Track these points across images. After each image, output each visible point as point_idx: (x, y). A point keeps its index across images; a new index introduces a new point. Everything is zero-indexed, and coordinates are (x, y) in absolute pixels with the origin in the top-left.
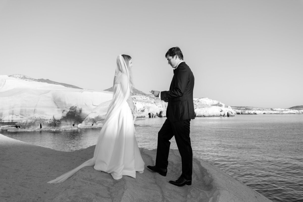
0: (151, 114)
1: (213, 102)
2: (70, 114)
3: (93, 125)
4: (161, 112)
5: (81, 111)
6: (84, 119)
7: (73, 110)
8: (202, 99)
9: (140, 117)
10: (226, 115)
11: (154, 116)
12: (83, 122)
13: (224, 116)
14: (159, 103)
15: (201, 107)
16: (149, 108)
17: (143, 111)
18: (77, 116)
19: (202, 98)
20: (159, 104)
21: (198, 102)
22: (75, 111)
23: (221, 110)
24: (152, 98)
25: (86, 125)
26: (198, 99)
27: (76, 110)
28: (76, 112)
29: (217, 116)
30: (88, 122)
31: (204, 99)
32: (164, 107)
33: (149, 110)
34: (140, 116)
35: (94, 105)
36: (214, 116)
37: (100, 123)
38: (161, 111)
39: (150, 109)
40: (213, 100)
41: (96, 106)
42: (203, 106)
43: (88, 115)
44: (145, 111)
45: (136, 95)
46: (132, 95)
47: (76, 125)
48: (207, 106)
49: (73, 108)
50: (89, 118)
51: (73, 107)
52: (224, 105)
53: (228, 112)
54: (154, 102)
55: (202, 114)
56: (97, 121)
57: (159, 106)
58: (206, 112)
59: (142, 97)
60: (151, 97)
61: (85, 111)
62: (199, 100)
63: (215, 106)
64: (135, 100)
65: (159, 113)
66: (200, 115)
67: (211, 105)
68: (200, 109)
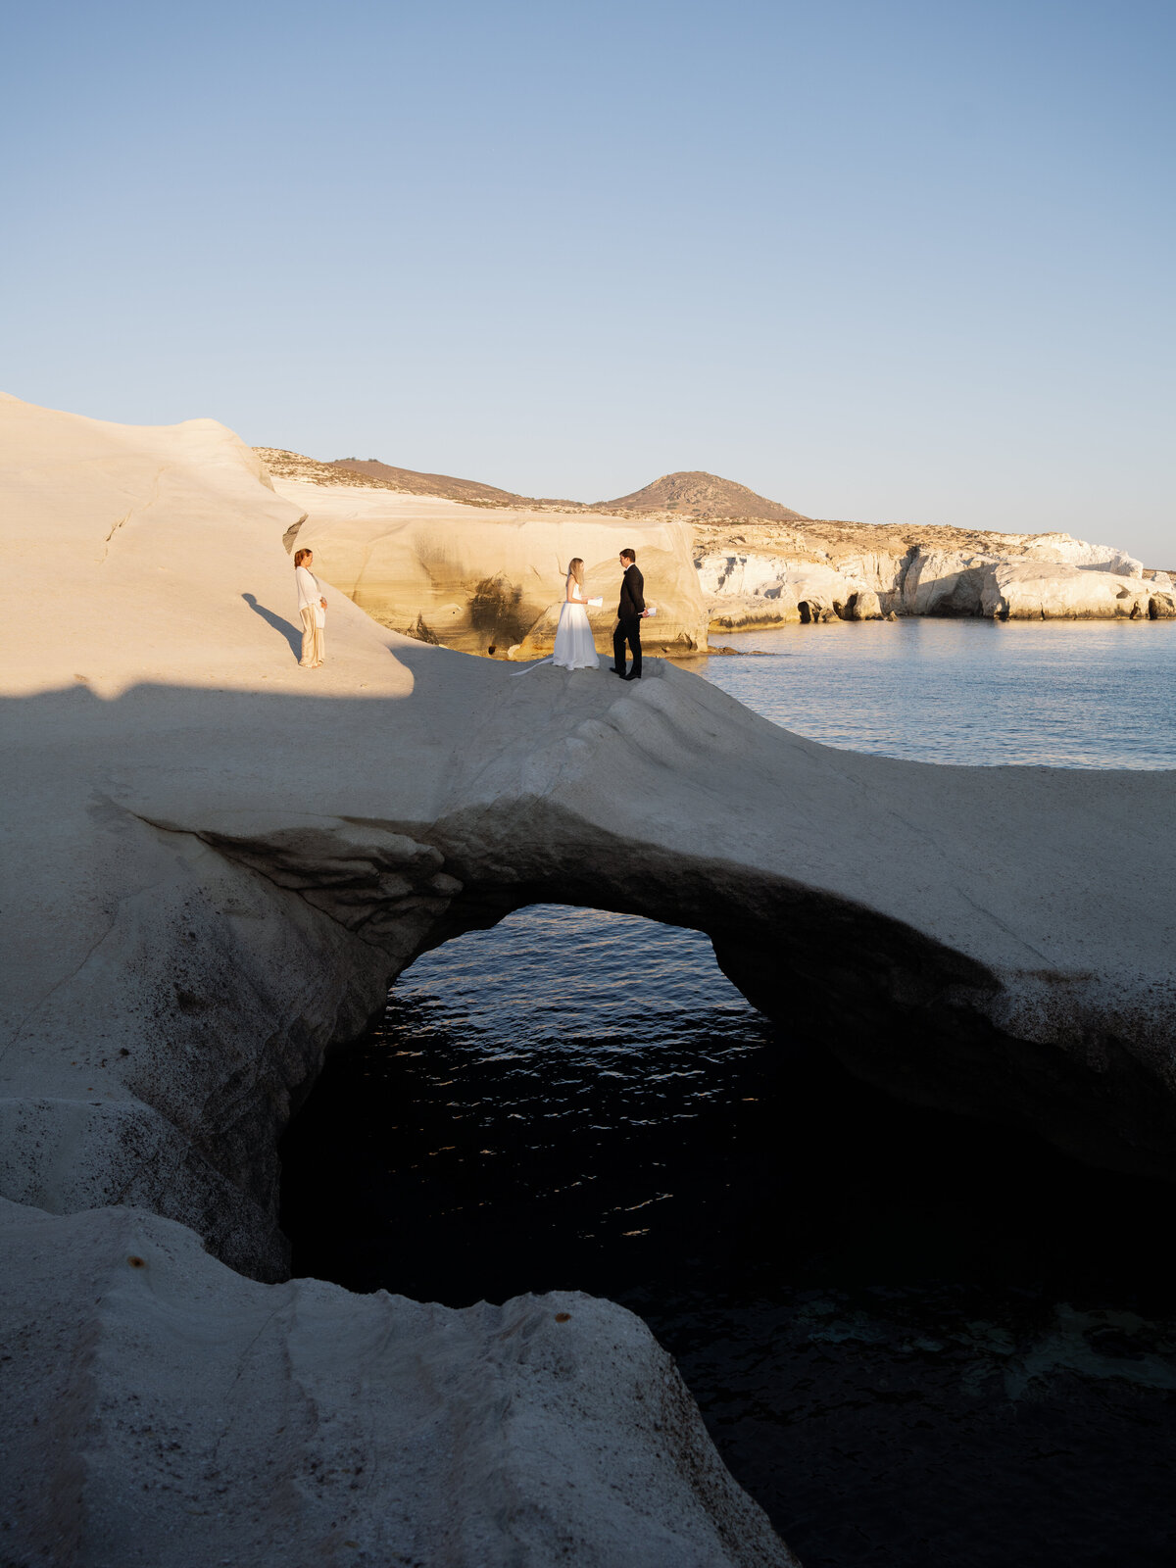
0: (811, 606)
1: (1093, 554)
2: (480, 608)
4: (854, 599)
5: (517, 596)
6: (531, 626)
7: (489, 592)
8: (1045, 538)
9: (758, 621)
10: (1144, 609)
11: (824, 617)
12: (528, 639)
13: (1134, 614)
14: (850, 559)
15: (1030, 575)
16: (802, 580)
17: (774, 594)
18: (502, 617)
19: (1044, 534)
20: (848, 564)
21: (1022, 554)
22: (497, 598)
23: (1120, 591)
24: (821, 534)
25: (540, 651)
26: (1026, 538)
27: (499, 596)
28: (499, 602)
29: (1102, 616)
30: (546, 638)
31: (1050, 538)
32: (869, 576)
33: (800, 589)
34: (759, 616)
36: (1087, 616)
38: (854, 593)
39: (806, 587)
40: (1094, 546)
43: (543, 613)
44: (782, 593)
45: (746, 523)
46: (732, 524)
47: (499, 651)
48: (1061, 570)
49: (489, 585)
51: (488, 581)
52: (1139, 566)
53: (1154, 597)
54: (827, 555)
55: (1034, 604)
57: (849, 574)
58: (1054, 597)
59: (774, 532)
60: (812, 532)
61: (533, 598)
62: (1029, 545)
63: (1095, 574)
64: (741, 546)
65: (844, 601)
66: (1025, 615)
67: (1082, 568)
68: (1027, 584)
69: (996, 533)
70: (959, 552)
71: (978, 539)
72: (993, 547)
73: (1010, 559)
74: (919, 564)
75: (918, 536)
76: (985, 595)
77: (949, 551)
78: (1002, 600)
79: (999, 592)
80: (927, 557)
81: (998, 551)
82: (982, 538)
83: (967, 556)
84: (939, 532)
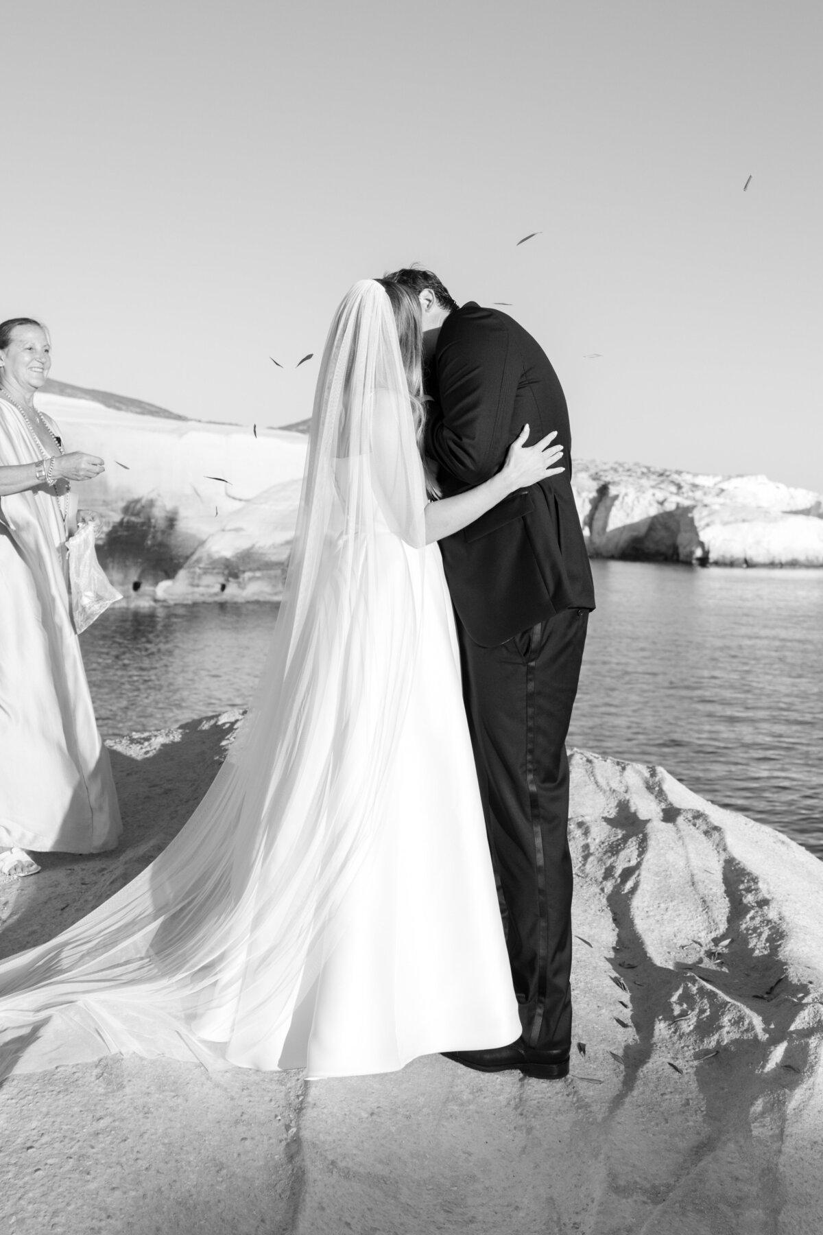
1: (792, 497)
2: (125, 533)
3: (223, 587)
5: (171, 521)
6: (187, 558)
7: (137, 514)
8: (739, 479)
12: (182, 574)
15: (732, 519)
18: (153, 545)
21: (718, 495)
22: (148, 522)
25: (196, 589)
27: (149, 519)
28: (149, 527)
29: (810, 565)
30: (205, 573)
31: (745, 479)
35: (234, 498)
36: (793, 564)
37: (258, 578)
40: (792, 490)
41: (240, 500)
42: (744, 515)
43: (202, 543)
47: (146, 588)
48: (764, 514)
49: (138, 506)
50: (209, 556)
51: (137, 501)
55: (736, 550)
56: (244, 572)
58: (758, 543)
61: (191, 524)
62: (724, 486)
63: (801, 518)
66: (728, 561)
67: (785, 512)
68: (729, 528)
69: (688, 473)
70: (651, 491)
71: (670, 478)
72: (686, 488)
73: (707, 500)
74: (608, 502)
75: (607, 474)
76: (682, 539)
77: (641, 490)
78: (702, 544)
79: (697, 535)
80: (616, 497)
81: (693, 491)
82: (675, 477)
83: (660, 496)
84: (629, 470)
